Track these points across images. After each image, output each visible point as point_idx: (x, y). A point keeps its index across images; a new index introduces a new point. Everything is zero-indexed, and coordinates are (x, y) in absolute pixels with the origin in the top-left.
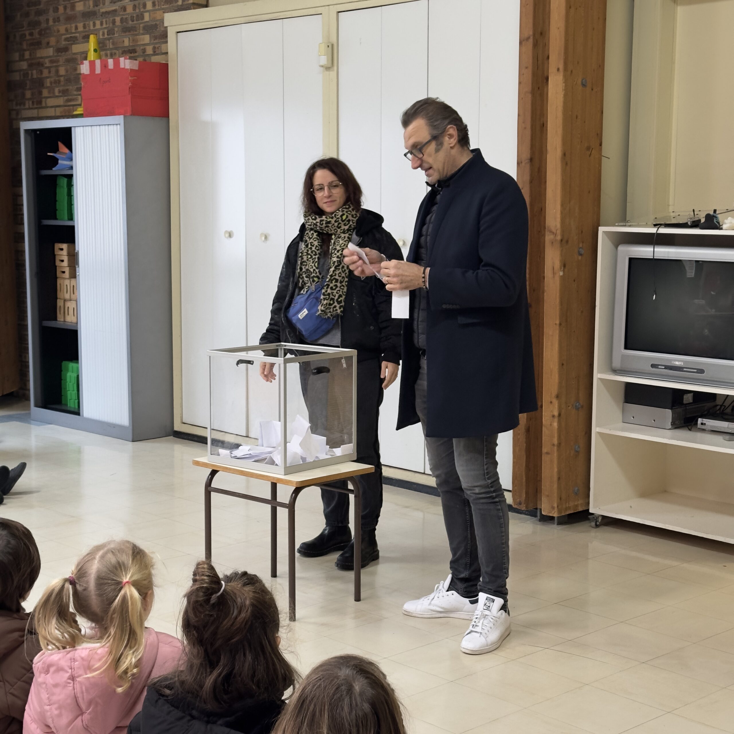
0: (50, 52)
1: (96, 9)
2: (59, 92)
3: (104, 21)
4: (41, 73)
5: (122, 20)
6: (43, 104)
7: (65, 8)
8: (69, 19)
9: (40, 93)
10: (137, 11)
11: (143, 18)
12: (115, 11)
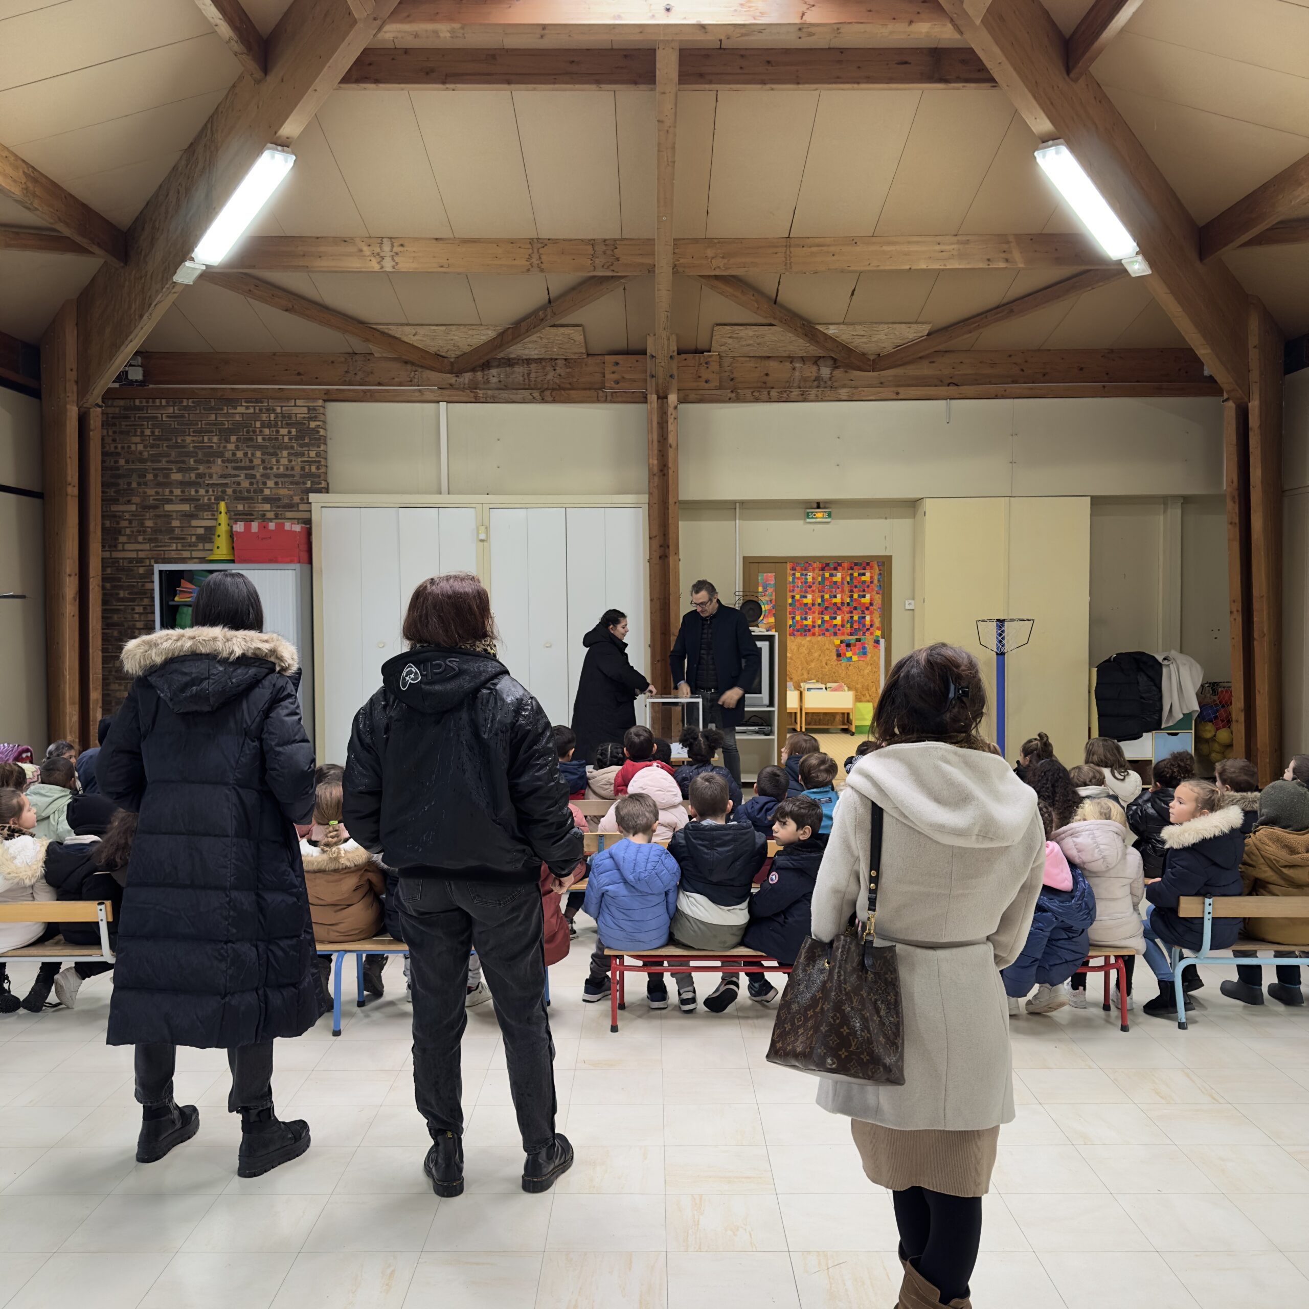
0: (133, 508)
1: (199, 480)
2: (144, 539)
3: (211, 490)
4: (118, 523)
5: (234, 492)
6: (120, 547)
7: (156, 476)
8: (160, 484)
9: (117, 539)
10: (255, 486)
11: (262, 491)
12: (227, 484)
